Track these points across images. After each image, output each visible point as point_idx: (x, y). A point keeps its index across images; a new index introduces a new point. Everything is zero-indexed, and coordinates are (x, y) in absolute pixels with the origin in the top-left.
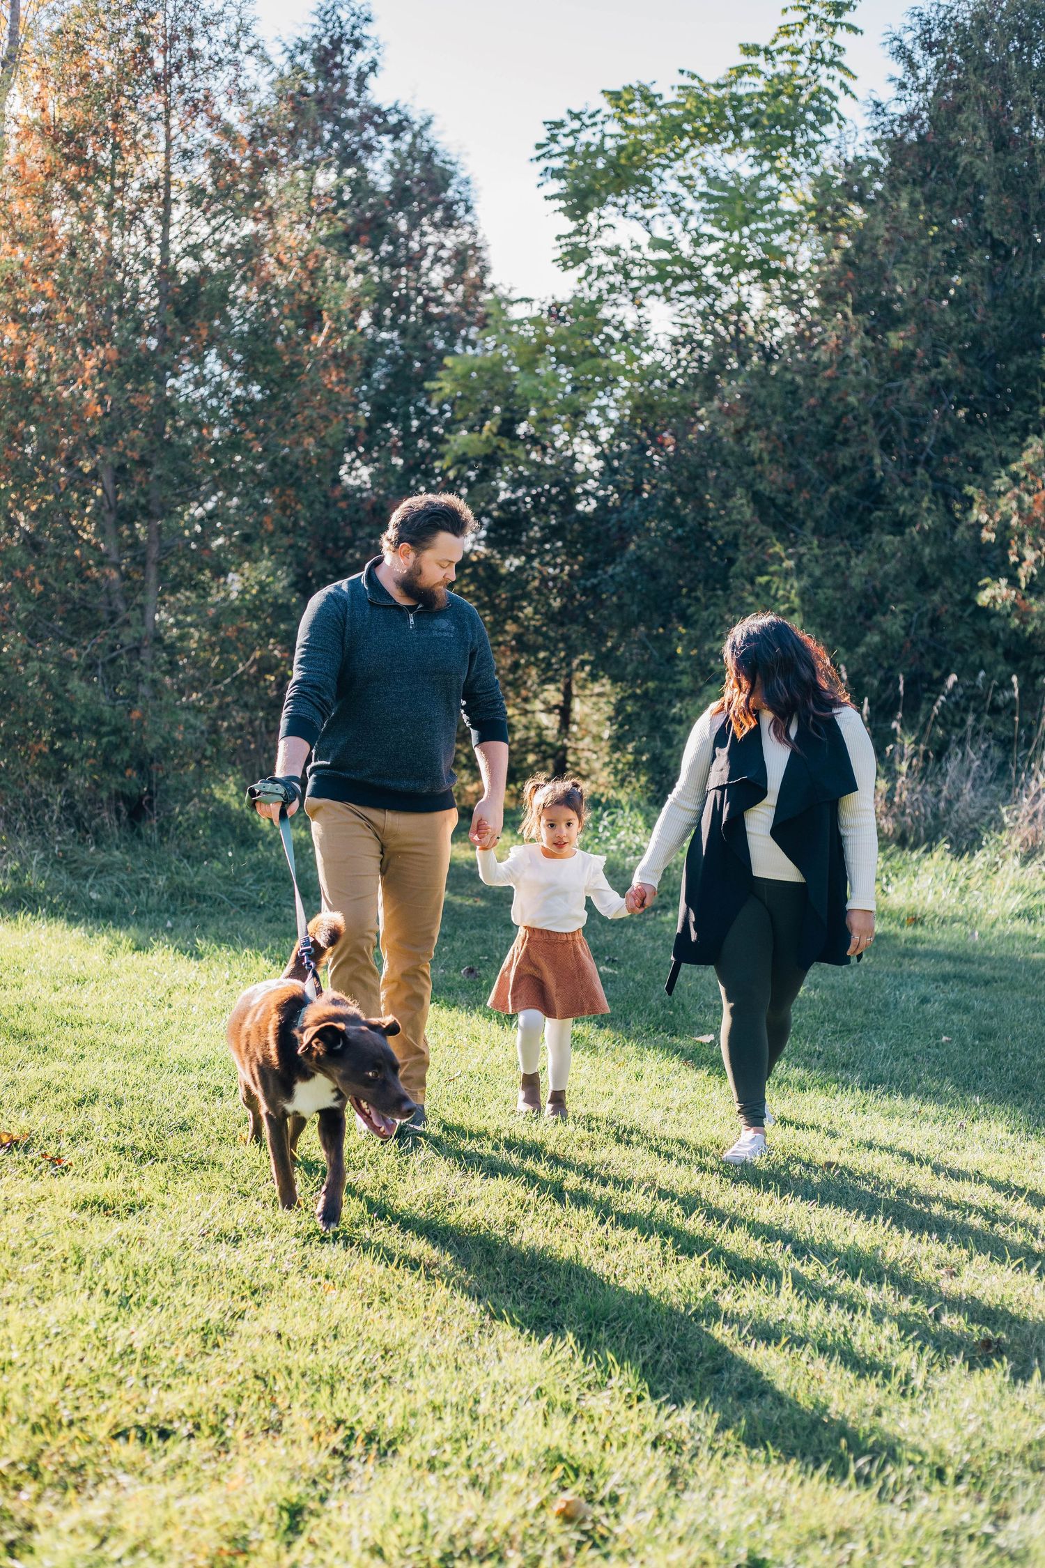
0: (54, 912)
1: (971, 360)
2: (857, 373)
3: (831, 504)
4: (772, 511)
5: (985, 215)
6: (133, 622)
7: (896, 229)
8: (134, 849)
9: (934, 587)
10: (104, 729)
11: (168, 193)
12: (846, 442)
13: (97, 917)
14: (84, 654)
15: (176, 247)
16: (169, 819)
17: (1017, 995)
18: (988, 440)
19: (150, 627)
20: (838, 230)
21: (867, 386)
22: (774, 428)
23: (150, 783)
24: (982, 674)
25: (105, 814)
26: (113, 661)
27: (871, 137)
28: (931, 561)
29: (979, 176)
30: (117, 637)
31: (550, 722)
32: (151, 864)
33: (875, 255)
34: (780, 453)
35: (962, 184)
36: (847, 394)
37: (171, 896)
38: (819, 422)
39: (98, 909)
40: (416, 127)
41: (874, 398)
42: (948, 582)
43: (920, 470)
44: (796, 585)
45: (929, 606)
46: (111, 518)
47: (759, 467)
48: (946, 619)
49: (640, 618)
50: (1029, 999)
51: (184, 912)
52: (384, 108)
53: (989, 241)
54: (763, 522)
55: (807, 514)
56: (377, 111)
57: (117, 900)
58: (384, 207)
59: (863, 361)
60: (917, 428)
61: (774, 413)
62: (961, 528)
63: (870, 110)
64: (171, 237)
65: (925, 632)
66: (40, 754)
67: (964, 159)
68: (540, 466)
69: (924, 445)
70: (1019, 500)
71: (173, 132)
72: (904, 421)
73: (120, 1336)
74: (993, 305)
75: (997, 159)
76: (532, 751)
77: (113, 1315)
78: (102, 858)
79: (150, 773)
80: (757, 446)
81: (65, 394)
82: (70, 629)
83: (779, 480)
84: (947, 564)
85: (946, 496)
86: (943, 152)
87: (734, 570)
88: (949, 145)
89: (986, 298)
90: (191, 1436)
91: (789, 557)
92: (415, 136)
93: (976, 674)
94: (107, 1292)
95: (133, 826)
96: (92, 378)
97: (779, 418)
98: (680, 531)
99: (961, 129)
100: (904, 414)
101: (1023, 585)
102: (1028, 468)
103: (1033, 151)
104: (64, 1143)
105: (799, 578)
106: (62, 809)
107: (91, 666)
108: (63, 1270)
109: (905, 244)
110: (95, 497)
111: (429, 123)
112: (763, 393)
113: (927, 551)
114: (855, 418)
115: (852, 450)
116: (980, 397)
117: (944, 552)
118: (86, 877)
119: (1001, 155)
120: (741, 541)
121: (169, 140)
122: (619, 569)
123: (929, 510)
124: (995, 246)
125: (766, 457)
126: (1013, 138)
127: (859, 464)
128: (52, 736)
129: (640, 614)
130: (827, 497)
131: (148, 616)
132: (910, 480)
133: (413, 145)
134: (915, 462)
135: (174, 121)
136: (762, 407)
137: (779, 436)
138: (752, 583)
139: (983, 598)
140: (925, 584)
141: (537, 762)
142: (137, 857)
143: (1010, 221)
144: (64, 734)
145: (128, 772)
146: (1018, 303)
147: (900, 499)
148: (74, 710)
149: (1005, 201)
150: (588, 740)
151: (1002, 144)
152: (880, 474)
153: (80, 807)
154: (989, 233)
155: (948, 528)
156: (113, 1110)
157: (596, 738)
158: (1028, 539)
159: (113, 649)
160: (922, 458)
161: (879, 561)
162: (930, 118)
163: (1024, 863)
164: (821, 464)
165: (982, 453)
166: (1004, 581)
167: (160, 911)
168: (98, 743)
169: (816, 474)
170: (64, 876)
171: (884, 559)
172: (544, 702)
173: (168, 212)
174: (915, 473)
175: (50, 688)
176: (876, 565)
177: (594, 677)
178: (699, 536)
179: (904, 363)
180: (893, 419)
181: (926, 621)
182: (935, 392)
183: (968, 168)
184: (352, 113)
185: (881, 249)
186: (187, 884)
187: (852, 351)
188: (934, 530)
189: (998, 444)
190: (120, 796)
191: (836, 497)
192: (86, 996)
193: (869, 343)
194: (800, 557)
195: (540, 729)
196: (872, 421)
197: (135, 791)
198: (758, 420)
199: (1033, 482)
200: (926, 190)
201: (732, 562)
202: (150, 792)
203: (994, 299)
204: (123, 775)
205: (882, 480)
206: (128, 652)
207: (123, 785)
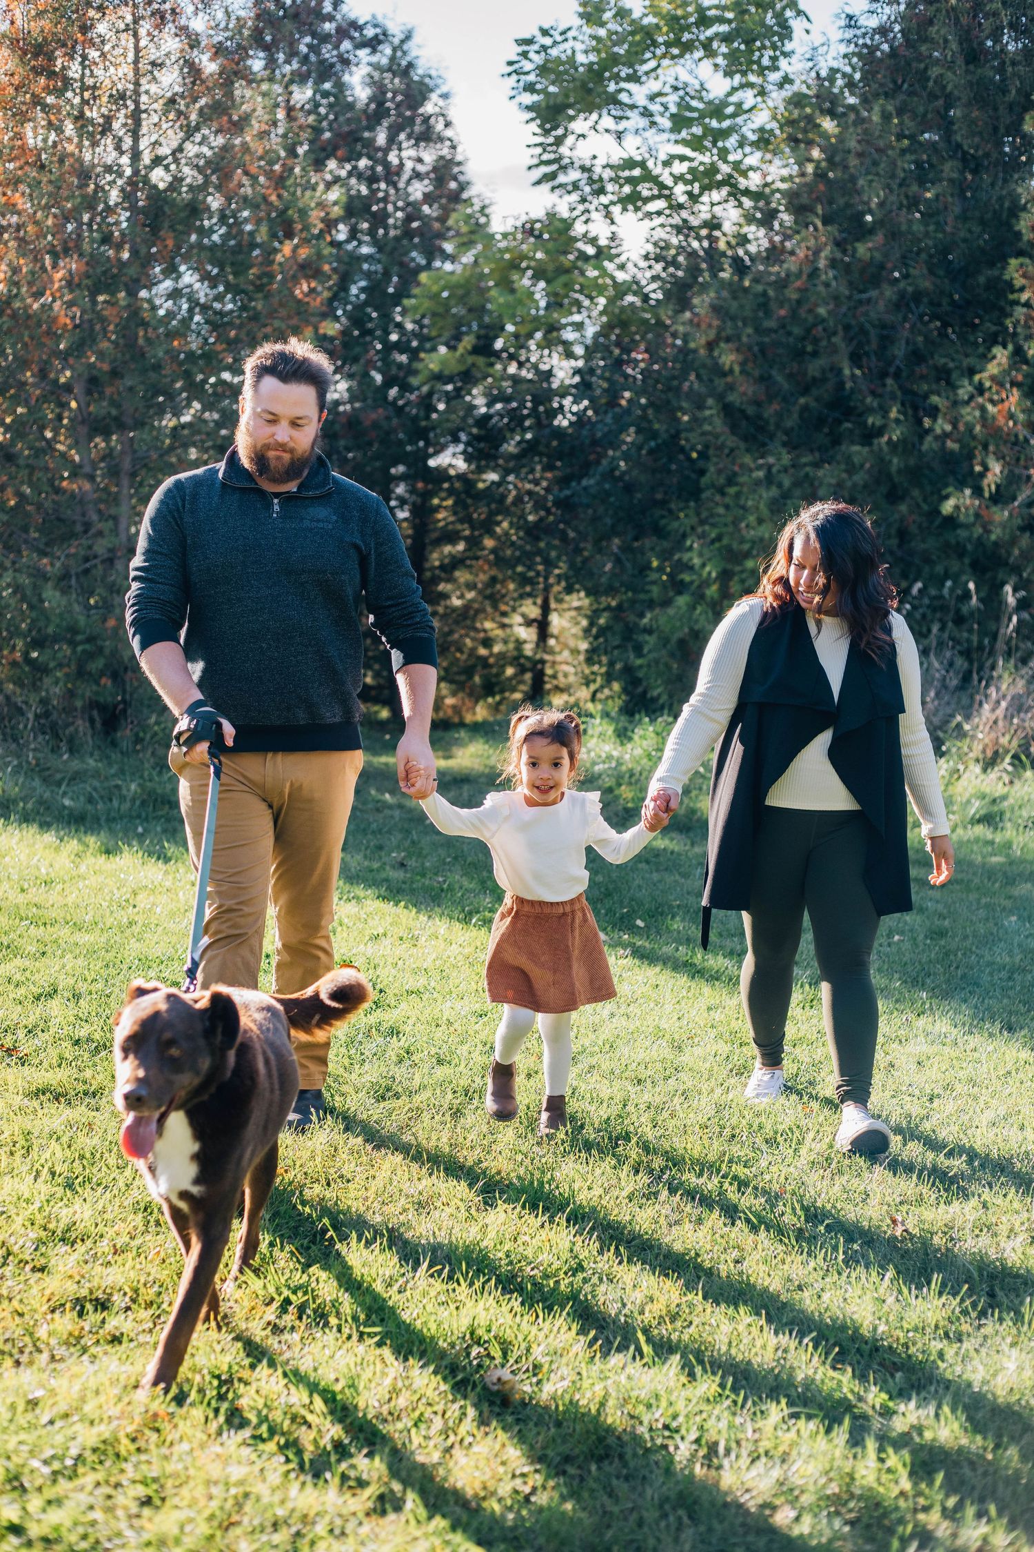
0: (26, 819)
1: (941, 273)
2: (827, 285)
3: (801, 417)
4: (744, 423)
5: (955, 127)
6: (107, 532)
7: (868, 142)
8: (108, 757)
9: (902, 498)
10: (79, 638)
11: (137, 103)
12: (815, 354)
13: (69, 823)
14: (58, 564)
15: (146, 159)
16: (145, 728)
17: (972, 897)
18: (957, 352)
19: (123, 537)
20: (810, 143)
21: (836, 298)
22: (745, 339)
23: (124, 692)
24: (949, 583)
25: (80, 722)
26: (87, 572)
27: (843, 49)
28: (899, 471)
29: (949, 88)
30: (90, 547)
31: (527, 635)
32: (122, 771)
33: (846, 167)
34: (750, 365)
35: (933, 96)
36: (816, 305)
37: (143, 803)
38: (789, 334)
39: (71, 815)
40: (396, 41)
41: (844, 309)
42: (916, 493)
43: (889, 381)
44: (765, 495)
45: (896, 516)
46: (83, 430)
47: (729, 379)
48: (913, 529)
49: (614, 532)
50: (983, 901)
51: (158, 818)
52: (361, 22)
53: (960, 155)
54: (733, 433)
55: (778, 426)
56: (354, 25)
57: (89, 807)
58: (359, 120)
59: (831, 274)
60: (886, 340)
61: (745, 325)
62: (929, 439)
63: (843, 23)
64: (142, 148)
65: (894, 542)
66: (14, 664)
67: (934, 72)
68: (516, 380)
69: (894, 357)
70: (983, 409)
71: (142, 43)
72: (873, 333)
73: (64, 1214)
74: (964, 217)
75: (967, 71)
76: (511, 664)
77: (58, 1195)
78: (76, 765)
79: (124, 682)
80: (728, 358)
81: (36, 306)
82: (44, 540)
83: (750, 392)
84: (915, 474)
85: (915, 408)
86: (914, 65)
87: (704, 481)
88: (920, 58)
89: (957, 210)
90: (128, 1309)
91: (759, 468)
92: (394, 50)
93: (943, 585)
94: (53, 1174)
95: (107, 733)
96: (60, 288)
97: (750, 330)
98: (653, 444)
99: (932, 41)
100: (874, 326)
101: (987, 495)
102: (993, 378)
103: (1003, 63)
104: (21, 1034)
105: (768, 488)
106: (37, 717)
107: (65, 576)
108: (12, 1154)
109: (876, 156)
110: (70, 409)
111: (408, 37)
112: (735, 304)
113: (895, 461)
114: (825, 330)
115: (821, 362)
116: (949, 308)
117: (912, 462)
118: (59, 784)
119: (971, 67)
120: (711, 452)
121: (137, 50)
122: (592, 482)
123: (897, 421)
124: (965, 159)
125: (737, 369)
126: (986, 52)
127: (829, 375)
128: (26, 644)
129: (613, 526)
130: (797, 408)
131: (122, 526)
132: (880, 390)
133: (393, 58)
134: (883, 375)
135: (142, 32)
136: (733, 319)
137: (750, 349)
138: (723, 494)
139: (948, 507)
140: (894, 496)
141: (515, 675)
142: (110, 765)
143: (980, 133)
144: (38, 643)
145: (103, 681)
146: (989, 216)
147: (870, 410)
148: (48, 619)
149: (975, 114)
150: (566, 654)
151: (973, 55)
152: (849, 385)
153: (55, 716)
154: (959, 146)
155: (916, 439)
156: (71, 1005)
157: (575, 652)
158: (991, 448)
159: (87, 559)
160: (892, 370)
161: (846, 471)
162: (902, 31)
163: (985, 770)
164: (790, 376)
165: (951, 365)
166: (968, 492)
167: (131, 817)
168: (74, 652)
169: (786, 386)
170: (37, 783)
171: (851, 469)
172: (523, 615)
173: (138, 123)
174: (884, 385)
175: (23, 599)
176: (844, 475)
177: (569, 590)
178: (671, 446)
179: (873, 275)
180: (863, 331)
181: (893, 531)
182: (902, 303)
183: (939, 79)
184: (328, 27)
185: (853, 162)
186: (159, 791)
187: (822, 264)
188: (903, 441)
189: (967, 356)
190: (94, 705)
191: (805, 408)
192: (54, 897)
193: (838, 255)
194: (770, 467)
195: (519, 643)
196: (841, 333)
197: (109, 699)
198: (729, 332)
199: (998, 393)
200: (898, 103)
201: (702, 472)
202: (124, 701)
203: (965, 211)
204: (98, 684)
205: (852, 390)
206: (103, 562)
207: (97, 693)
